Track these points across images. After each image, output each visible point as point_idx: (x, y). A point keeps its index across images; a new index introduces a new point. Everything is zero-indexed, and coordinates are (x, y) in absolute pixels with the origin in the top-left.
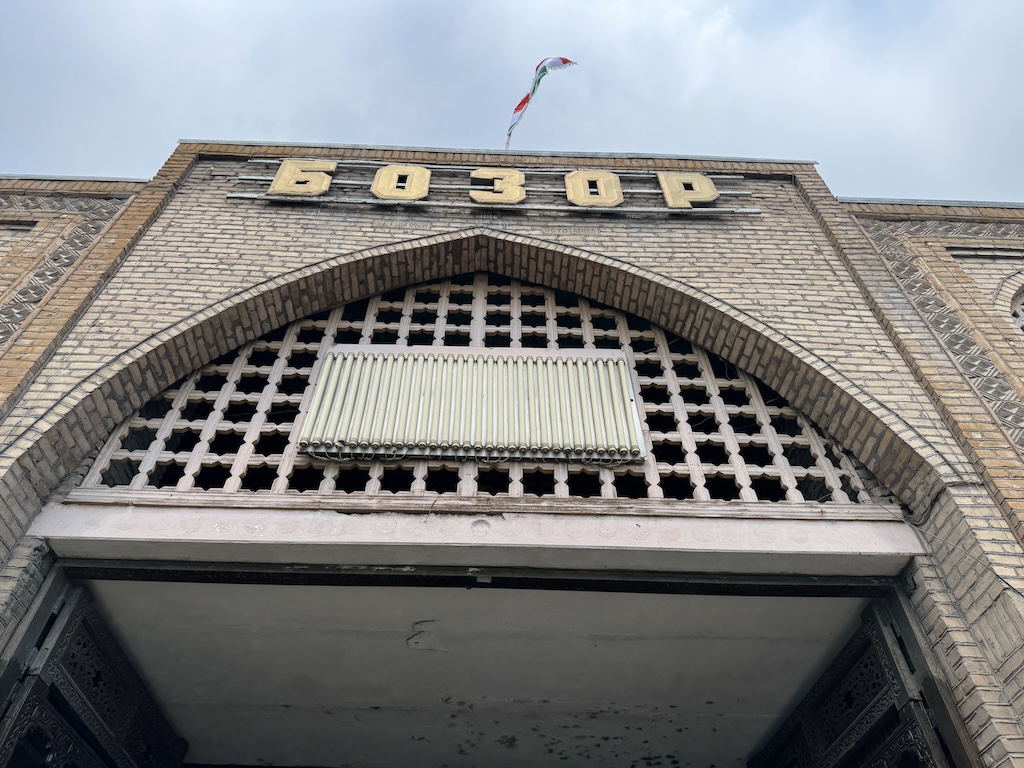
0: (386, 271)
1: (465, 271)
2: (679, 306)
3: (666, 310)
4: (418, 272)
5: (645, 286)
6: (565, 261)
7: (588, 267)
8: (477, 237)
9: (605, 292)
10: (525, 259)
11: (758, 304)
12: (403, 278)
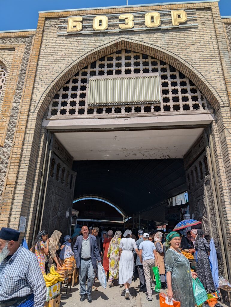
0: (100, 54)
1: (119, 50)
2: (172, 60)
3: (169, 60)
4: (107, 52)
5: (164, 54)
6: (144, 47)
7: (150, 49)
8: (121, 41)
9: (155, 55)
10: (134, 46)
11: (191, 59)
12: (104, 55)
